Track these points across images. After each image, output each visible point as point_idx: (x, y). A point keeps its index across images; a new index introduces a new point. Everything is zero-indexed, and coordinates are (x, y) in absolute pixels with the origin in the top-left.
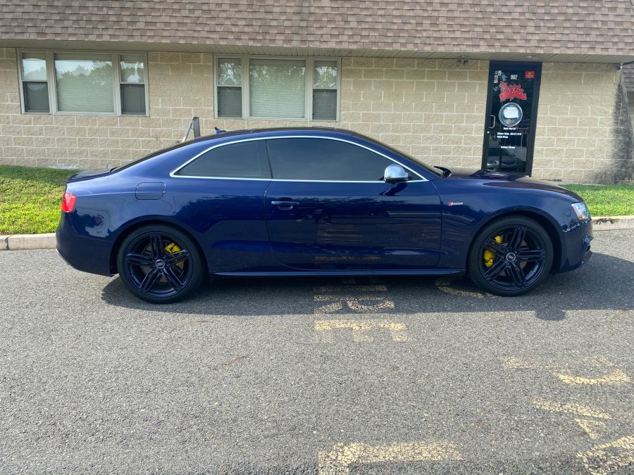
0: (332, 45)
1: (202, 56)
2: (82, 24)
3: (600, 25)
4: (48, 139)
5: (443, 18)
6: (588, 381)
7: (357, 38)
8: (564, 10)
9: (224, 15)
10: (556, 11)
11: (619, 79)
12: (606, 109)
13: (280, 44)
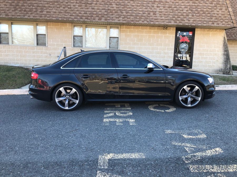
0: (116, 21)
1: (68, 24)
2: (23, 12)
3: (216, 15)
4: (8, 54)
5: (158, 12)
6: (192, 137)
7: (126, 19)
8: (203, 9)
9: (76, 9)
10: (200, 10)
11: (224, 35)
12: (220, 46)
13: (97, 20)
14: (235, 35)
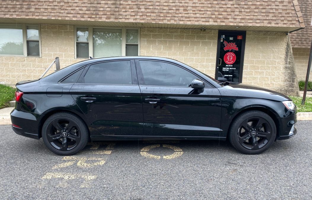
0: (131, 21)
1: (68, 26)
2: (3, 9)
3: (274, 11)
5: (190, 7)
7: (144, 17)
8: (255, 3)
9: (76, 5)
10: (251, 3)
11: (287, 40)
12: (281, 56)
13: (104, 20)
14: (308, 42)
